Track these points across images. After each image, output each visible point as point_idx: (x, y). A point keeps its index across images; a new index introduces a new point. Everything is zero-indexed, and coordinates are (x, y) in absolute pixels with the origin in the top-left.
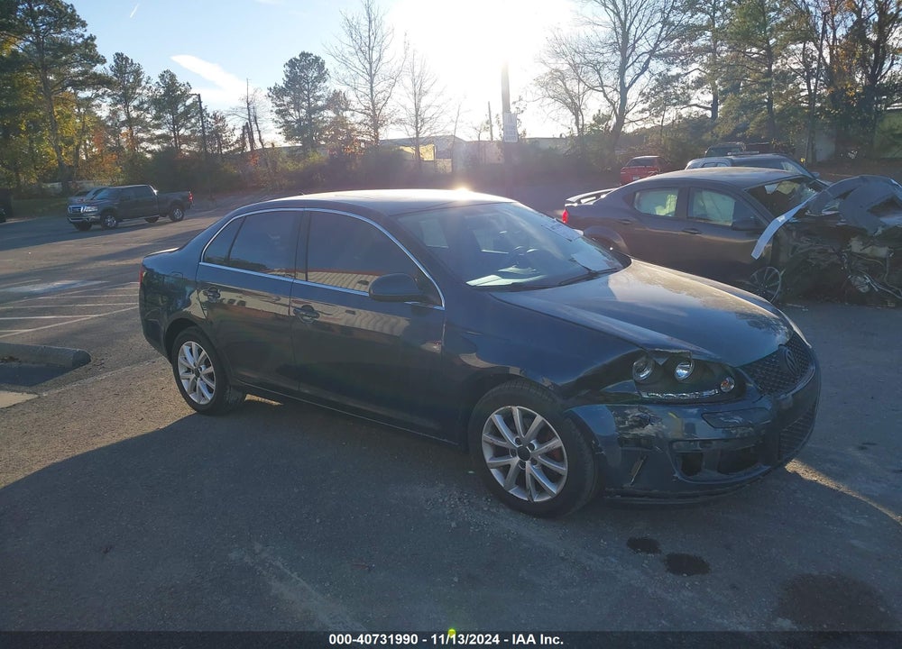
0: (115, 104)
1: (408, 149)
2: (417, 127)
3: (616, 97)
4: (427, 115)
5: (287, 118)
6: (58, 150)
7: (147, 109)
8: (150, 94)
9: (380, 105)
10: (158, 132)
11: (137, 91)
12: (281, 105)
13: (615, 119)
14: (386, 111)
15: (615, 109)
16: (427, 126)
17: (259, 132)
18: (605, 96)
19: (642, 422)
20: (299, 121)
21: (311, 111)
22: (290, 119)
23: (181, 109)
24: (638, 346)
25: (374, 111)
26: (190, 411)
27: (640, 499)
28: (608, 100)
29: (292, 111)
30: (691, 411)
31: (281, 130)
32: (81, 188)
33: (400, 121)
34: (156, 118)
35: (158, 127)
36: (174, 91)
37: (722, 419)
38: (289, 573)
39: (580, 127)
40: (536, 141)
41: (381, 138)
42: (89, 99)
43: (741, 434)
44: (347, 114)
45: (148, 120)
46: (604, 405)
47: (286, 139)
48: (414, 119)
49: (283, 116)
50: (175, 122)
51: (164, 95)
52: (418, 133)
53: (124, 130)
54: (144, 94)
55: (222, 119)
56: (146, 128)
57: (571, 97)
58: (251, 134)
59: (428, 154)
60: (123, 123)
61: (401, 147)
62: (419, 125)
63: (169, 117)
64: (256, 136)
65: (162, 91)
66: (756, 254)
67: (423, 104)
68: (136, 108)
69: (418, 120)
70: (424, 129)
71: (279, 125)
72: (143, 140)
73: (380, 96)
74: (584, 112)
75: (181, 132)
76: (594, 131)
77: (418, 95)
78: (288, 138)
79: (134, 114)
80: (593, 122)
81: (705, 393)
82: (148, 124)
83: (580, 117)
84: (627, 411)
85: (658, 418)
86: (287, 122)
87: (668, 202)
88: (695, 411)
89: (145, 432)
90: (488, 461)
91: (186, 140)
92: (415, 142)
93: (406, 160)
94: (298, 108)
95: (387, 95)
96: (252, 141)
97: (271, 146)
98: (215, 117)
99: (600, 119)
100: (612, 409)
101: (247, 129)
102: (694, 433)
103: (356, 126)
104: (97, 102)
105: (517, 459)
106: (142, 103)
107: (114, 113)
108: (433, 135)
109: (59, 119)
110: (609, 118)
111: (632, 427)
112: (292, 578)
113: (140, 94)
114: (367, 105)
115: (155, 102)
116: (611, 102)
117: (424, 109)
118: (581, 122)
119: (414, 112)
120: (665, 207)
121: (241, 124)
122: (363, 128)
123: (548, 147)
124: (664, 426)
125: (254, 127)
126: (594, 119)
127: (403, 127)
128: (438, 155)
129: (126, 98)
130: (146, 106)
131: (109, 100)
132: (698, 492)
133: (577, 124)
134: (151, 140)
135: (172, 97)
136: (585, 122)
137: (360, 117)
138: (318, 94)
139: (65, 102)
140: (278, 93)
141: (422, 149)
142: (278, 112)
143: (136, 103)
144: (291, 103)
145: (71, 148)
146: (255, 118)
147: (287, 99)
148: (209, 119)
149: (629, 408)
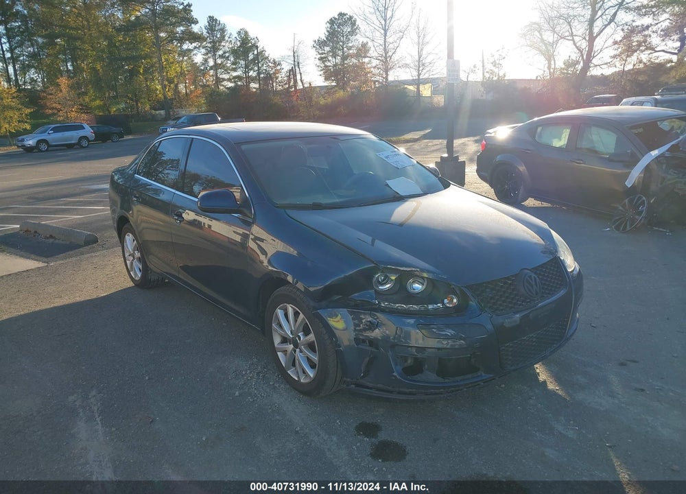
0: (207, 54)
1: (411, 88)
2: (419, 70)
3: (584, 45)
4: (428, 61)
5: (326, 63)
6: (164, 87)
7: (228, 57)
8: (230, 46)
9: (390, 54)
10: (235, 74)
11: (222, 44)
12: (322, 54)
13: (582, 64)
14: (395, 58)
15: (582, 55)
16: (427, 69)
17: (301, 74)
18: (575, 44)
19: (372, 326)
20: (335, 65)
21: (344, 58)
22: (328, 64)
23: (251, 57)
24: (373, 263)
25: (386, 58)
26: (132, 284)
27: (367, 390)
28: (577, 47)
29: (330, 58)
30: (409, 321)
31: (322, 72)
32: (177, 114)
33: (406, 66)
34: (234, 63)
35: (235, 70)
36: (247, 43)
37: (435, 330)
38: (97, 416)
39: (552, 70)
40: (514, 82)
41: (391, 78)
42: (190, 51)
43: (451, 345)
44: (366, 60)
45: (228, 65)
46: (345, 310)
47: (325, 79)
48: (417, 63)
49: (324, 62)
50: (247, 66)
51: (240, 46)
52: (419, 75)
53: (212, 72)
54: (226, 46)
55: (279, 64)
56: (227, 71)
57: (546, 45)
58: (295, 75)
59: (426, 91)
60: (211, 68)
61: (406, 86)
62: (421, 69)
63: (242, 62)
64: (298, 77)
65: (239, 44)
66: (629, 183)
67: (424, 52)
68: (221, 56)
69: (420, 65)
70: (424, 71)
71: (320, 69)
72: (224, 80)
73: (391, 46)
74: (556, 58)
75: (250, 74)
76: (564, 73)
77: (421, 45)
78: (326, 79)
79: (219, 61)
80: (563, 66)
81: (430, 307)
82: (228, 68)
83: (552, 63)
84: (362, 316)
85: (384, 325)
86: (326, 66)
87: (564, 135)
88: (412, 321)
89: (92, 298)
90: (276, 345)
91: (253, 79)
92: (418, 82)
93: (408, 96)
94: (334, 56)
95: (396, 45)
96: (295, 81)
97: (308, 85)
98: (274, 62)
99: (570, 64)
100: (351, 313)
101: (292, 72)
102: (410, 340)
103: (372, 69)
104: (195, 52)
105: (292, 346)
106: (225, 53)
107: (206, 60)
108: (431, 77)
109: (166, 65)
110: (578, 62)
111: (365, 330)
112: (95, 420)
113: (224, 46)
114: (381, 53)
115: (234, 52)
116: (579, 50)
117: (425, 56)
118: (553, 66)
119: (417, 58)
120: (560, 140)
121: (289, 67)
122: (376, 71)
123: (523, 86)
124: (387, 332)
125: (297, 70)
126: (564, 64)
127: (408, 70)
128: (434, 92)
129: (214, 49)
130: (227, 55)
131: (203, 51)
132: (414, 390)
133: (549, 68)
134: (229, 80)
135: (246, 48)
136: (557, 67)
137: (375, 62)
138: (350, 45)
139: (170, 52)
140: (320, 44)
141: (421, 87)
142: (321, 59)
143: (220, 52)
144: (330, 51)
145: (172, 85)
146: (298, 63)
147: (327, 49)
148: (270, 64)
149: (365, 314)
